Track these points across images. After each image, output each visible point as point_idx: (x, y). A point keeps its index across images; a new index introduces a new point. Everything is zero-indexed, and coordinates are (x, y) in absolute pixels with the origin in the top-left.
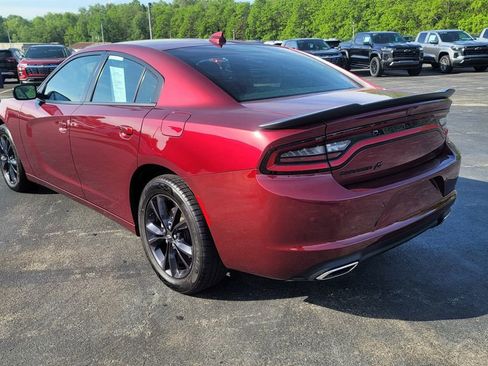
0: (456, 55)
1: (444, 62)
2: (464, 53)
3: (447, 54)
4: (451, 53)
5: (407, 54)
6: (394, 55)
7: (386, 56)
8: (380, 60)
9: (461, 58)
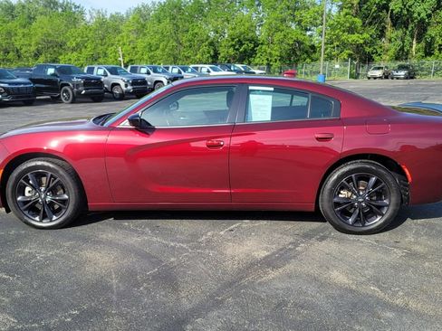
0: (126, 86)
1: (117, 91)
2: (132, 84)
3: (118, 84)
4: (123, 84)
5: (94, 84)
6: (85, 84)
7: (78, 85)
8: (72, 89)
9: (129, 87)
